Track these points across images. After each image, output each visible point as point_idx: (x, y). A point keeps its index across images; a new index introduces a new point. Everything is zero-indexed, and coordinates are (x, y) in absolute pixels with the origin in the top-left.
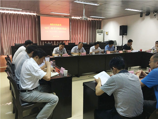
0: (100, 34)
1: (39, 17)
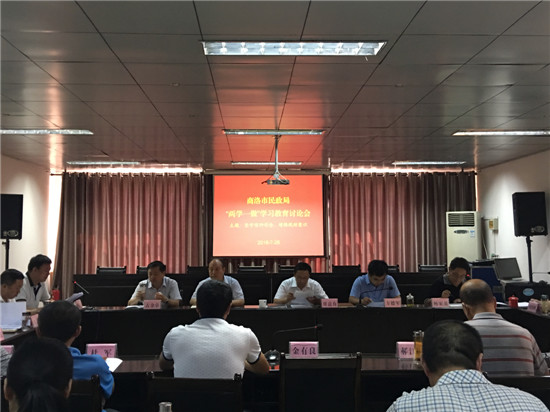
0: (464, 232)
1: (208, 180)
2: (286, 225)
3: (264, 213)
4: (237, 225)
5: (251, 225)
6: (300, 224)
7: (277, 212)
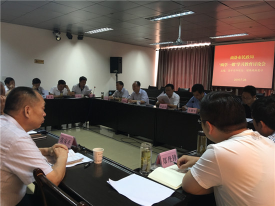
2: (250, 70)
3: (239, 64)
4: (224, 71)
5: (232, 70)
6: (259, 70)
7: (246, 63)
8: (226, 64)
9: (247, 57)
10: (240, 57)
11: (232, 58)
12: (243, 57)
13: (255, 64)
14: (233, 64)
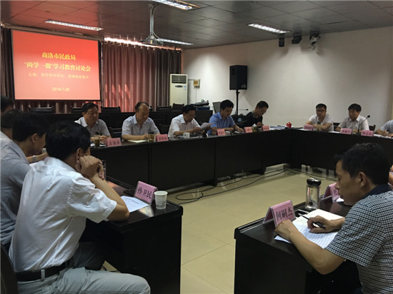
0: (180, 86)
1: (7, 33)
2: (73, 76)
3: (56, 66)
4: (34, 74)
5: (47, 75)
6: (84, 77)
7: (66, 66)
8: (37, 64)
9: (67, 57)
10: (56, 56)
11: (45, 55)
12: (61, 57)
13: (78, 68)
14: (48, 66)
